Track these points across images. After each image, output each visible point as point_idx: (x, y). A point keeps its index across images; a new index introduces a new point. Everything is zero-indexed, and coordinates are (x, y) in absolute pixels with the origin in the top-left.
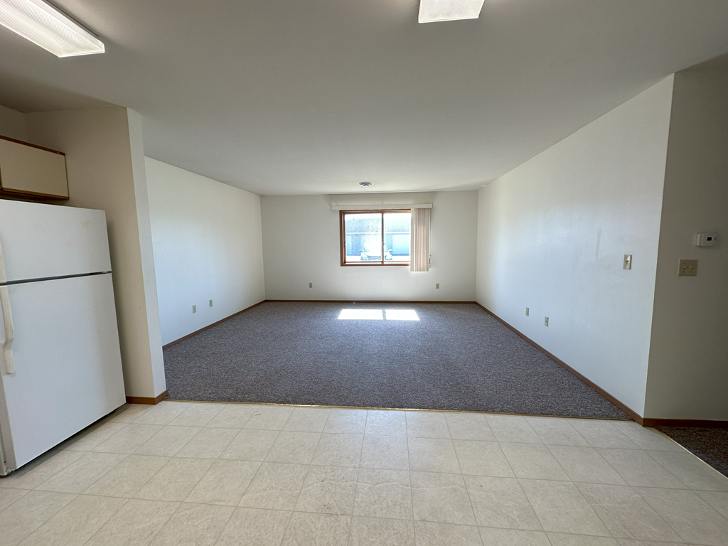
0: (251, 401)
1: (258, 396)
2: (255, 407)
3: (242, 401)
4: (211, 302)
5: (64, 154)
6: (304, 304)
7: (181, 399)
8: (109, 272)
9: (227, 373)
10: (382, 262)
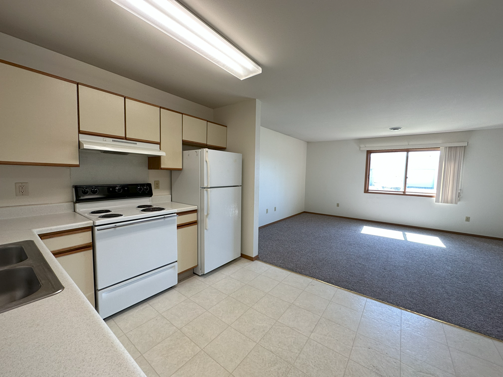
0: (306, 275)
1: (310, 273)
2: (310, 280)
3: (301, 273)
4: (275, 208)
5: (226, 127)
6: (332, 218)
7: (265, 262)
8: (241, 186)
9: (288, 253)
10: (403, 192)
